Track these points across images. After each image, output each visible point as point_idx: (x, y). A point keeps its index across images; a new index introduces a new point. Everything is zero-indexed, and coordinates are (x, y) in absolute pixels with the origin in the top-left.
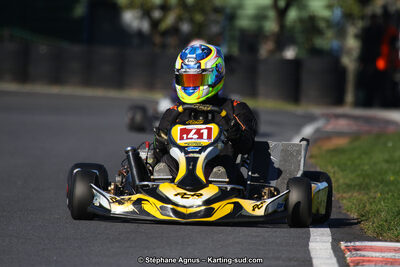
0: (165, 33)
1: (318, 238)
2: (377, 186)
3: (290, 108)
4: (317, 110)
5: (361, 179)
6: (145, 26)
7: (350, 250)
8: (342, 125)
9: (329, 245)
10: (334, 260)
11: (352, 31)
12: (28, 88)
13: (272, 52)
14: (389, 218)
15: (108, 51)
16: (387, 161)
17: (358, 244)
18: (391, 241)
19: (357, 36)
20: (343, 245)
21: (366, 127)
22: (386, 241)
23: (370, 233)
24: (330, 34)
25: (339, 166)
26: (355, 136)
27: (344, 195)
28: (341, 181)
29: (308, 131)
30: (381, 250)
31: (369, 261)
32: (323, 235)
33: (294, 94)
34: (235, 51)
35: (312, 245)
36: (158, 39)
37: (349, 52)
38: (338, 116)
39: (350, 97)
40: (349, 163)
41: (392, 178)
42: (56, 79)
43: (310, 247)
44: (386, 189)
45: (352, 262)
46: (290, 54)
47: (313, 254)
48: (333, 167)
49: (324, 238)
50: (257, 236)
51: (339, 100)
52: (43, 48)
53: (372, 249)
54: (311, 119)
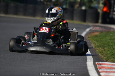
1: (89, 61)
2: (107, 46)
3: (83, 23)
4: (91, 24)
5: (102, 44)
7: (98, 64)
8: (98, 29)
9: (92, 63)
10: (94, 67)
11: (101, 2)
12: (8, 16)
13: (78, 7)
14: (110, 55)
15: (31, 6)
16: (110, 39)
17: (101, 63)
18: (110, 62)
19: (103, 4)
20: (96, 63)
21: (104, 30)
22: (109, 62)
23: (104, 60)
24: (95, 2)
25: (96, 41)
26: (101, 32)
27: (97, 49)
28: (97, 45)
29: (88, 30)
30: (107, 65)
31: (104, 68)
32: (91, 60)
33: (84, 20)
34: (68, 7)
35: (88, 63)
36: (45, 3)
37: (100, 8)
38: (96, 26)
39: (100, 21)
40: (99, 40)
41: (111, 44)
42: (16, 13)
43: (87, 63)
44: (110, 47)
45: (99, 68)
46: (83, 8)
47: (88, 65)
48: (95, 41)
49: (91, 61)
50: (72, 60)
51: (97, 22)
52: (12, 5)
53: (105, 64)
54: (89, 27)
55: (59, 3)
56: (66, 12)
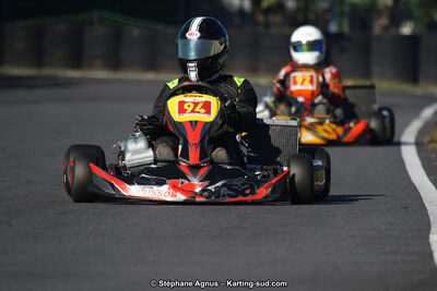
0: (269, 11)
3: (408, 88)
6: (247, 5)
12: (120, 75)
13: (386, 28)
29: (428, 113)
33: (413, 76)
34: (346, 29)
36: (261, 18)
42: (151, 66)
46: (406, 30)
52: (136, 32)
54: (429, 100)
55: (311, 16)
56: (343, 50)
